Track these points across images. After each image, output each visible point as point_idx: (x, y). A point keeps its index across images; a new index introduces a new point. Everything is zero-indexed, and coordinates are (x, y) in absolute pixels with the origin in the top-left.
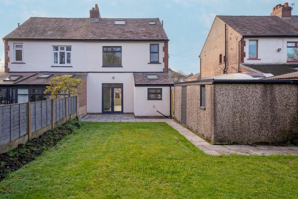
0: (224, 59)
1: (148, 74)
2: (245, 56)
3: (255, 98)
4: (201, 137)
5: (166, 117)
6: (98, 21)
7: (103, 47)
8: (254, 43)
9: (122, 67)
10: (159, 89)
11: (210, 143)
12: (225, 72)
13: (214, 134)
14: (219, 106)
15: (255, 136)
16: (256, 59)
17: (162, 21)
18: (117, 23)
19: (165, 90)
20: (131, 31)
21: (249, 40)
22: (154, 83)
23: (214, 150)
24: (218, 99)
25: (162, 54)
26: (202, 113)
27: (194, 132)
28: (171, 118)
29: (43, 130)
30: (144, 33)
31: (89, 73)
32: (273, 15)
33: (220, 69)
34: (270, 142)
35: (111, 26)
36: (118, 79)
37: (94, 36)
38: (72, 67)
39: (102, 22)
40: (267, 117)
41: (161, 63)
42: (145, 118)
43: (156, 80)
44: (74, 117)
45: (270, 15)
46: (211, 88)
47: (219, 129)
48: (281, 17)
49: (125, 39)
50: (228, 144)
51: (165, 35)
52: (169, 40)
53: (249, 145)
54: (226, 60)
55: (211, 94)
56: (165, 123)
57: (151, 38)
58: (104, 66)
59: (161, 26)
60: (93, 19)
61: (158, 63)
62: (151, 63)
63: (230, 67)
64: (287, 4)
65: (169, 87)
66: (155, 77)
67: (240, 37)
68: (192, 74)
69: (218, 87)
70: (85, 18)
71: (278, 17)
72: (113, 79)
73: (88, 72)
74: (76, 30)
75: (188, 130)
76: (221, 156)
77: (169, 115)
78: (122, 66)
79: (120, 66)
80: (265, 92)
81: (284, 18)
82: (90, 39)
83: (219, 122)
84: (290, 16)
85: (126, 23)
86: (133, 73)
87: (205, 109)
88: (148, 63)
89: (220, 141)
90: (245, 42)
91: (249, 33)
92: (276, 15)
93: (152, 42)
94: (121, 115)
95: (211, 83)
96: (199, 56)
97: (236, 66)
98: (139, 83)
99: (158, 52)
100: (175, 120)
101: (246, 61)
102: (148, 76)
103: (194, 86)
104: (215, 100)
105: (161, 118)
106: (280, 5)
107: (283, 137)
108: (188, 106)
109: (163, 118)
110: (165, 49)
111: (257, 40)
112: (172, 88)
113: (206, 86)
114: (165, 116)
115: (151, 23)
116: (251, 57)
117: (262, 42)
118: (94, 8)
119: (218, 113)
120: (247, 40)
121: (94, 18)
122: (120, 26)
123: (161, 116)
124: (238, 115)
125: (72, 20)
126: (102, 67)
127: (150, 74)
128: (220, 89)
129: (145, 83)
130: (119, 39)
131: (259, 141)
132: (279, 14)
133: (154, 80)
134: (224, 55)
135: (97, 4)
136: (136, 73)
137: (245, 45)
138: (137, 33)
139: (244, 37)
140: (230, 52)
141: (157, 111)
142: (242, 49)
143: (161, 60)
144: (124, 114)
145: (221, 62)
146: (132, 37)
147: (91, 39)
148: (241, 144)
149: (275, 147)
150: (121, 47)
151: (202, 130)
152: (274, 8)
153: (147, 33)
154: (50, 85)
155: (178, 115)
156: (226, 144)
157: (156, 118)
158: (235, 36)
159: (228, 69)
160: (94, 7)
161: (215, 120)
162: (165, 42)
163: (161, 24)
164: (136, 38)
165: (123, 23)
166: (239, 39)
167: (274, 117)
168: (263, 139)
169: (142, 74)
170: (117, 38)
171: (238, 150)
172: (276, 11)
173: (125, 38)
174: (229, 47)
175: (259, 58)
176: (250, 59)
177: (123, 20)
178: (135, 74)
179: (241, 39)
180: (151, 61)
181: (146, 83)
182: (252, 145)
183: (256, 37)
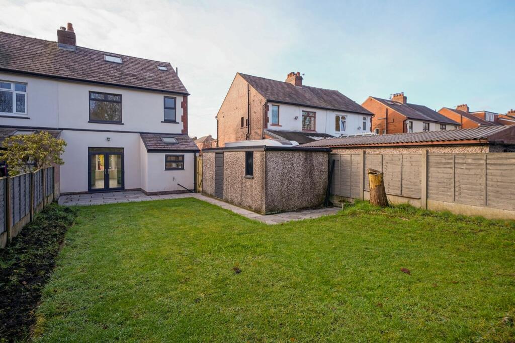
0: (246, 123)
1: (162, 136)
2: (268, 121)
3: (298, 165)
4: (247, 209)
5: (190, 191)
6: (73, 50)
7: (90, 92)
8: (276, 108)
9: (123, 124)
10: (181, 155)
11: (260, 214)
12: (248, 138)
13: (266, 204)
14: (270, 174)
15: (298, 203)
16: (278, 125)
17: (177, 68)
18: (108, 58)
19: (188, 158)
20: (134, 75)
21: (273, 105)
22: (174, 148)
23: (270, 220)
24: (269, 167)
25: (180, 112)
26: (248, 183)
27: (236, 205)
28: (196, 192)
29: (22, 223)
30: (153, 80)
31: (64, 131)
32: (287, 82)
33: (242, 133)
34: (309, 206)
35: (99, 62)
36: (117, 141)
37: (73, 74)
38: (29, 118)
39: (82, 53)
40: (308, 183)
41: (178, 123)
42: (162, 194)
43: (176, 145)
44: (51, 200)
45: (284, 81)
46: (262, 155)
47: (270, 199)
48: (295, 86)
49: (127, 85)
50: (278, 213)
51: (184, 87)
52: (189, 94)
53: (294, 211)
54: (248, 124)
55: (261, 162)
56: (193, 198)
57: (165, 89)
58: (91, 121)
59: (175, 74)
60: (63, 45)
61: (174, 122)
62: (166, 121)
63: (253, 132)
64: (299, 73)
65: (194, 154)
66: (173, 140)
67: (264, 101)
68: (196, 138)
69: (270, 154)
70: (46, 41)
71: (292, 85)
72: (109, 140)
73: (62, 129)
74: (33, 57)
75: (228, 204)
76: (282, 225)
77: (193, 188)
78: (122, 122)
79: (119, 122)
80: (306, 159)
81: (297, 87)
82: (66, 76)
83: (270, 190)
84: (301, 85)
85: (124, 62)
86: (139, 134)
87: (253, 178)
88: (162, 122)
89: (271, 211)
90: (268, 106)
91: (271, 98)
92: (291, 82)
93: (166, 94)
94: (122, 193)
95: (263, 150)
96: (216, 117)
97: (260, 132)
98: (153, 148)
99: (175, 108)
100: (205, 193)
101: (270, 127)
102: (164, 138)
103: (237, 153)
104: (266, 167)
105: (183, 193)
106: (293, 73)
107: (319, 201)
108: (225, 176)
109: (185, 193)
110: (184, 105)
111: (278, 106)
112: (197, 155)
113: (255, 153)
114: (188, 190)
115: (161, 68)
116: (274, 123)
117: (283, 109)
118: (65, 29)
119: (269, 182)
120: (270, 105)
121: (66, 43)
122: (114, 65)
123: (183, 191)
124: (286, 182)
125: (18, 38)
126: (89, 122)
127: (164, 136)
128: (271, 156)
129: (161, 149)
130: (118, 84)
131: (302, 207)
132: (293, 82)
133: (173, 144)
134: (247, 118)
135: (71, 23)
136: (145, 135)
137: (268, 110)
138: (144, 79)
139: (268, 101)
140: (253, 115)
141: (178, 184)
142: (266, 113)
143: (179, 119)
144: (126, 190)
145: (242, 125)
146: (138, 83)
147: (69, 77)
148: (288, 212)
149: (315, 210)
150: (120, 96)
151: (248, 201)
152: (289, 75)
153: (158, 81)
154: (7, 148)
155: (209, 187)
156: (276, 213)
157: (177, 194)
158: (258, 99)
159: (250, 134)
160: (66, 26)
161: (266, 189)
162: (184, 96)
163: (174, 71)
164: (144, 86)
165: (119, 60)
166: (263, 103)
167: (313, 183)
168: (305, 204)
169: (153, 135)
170: (114, 82)
171: (289, 217)
172: (290, 78)
173: (127, 83)
174: (252, 111)
175: (280, 124)
176: (273, 125)
177: (117, 56)
178: (143, 134)
179: (265, 103)
180: (166, 119)
181: (163, 148)
182: (297, 211)
183: (278, 102)
